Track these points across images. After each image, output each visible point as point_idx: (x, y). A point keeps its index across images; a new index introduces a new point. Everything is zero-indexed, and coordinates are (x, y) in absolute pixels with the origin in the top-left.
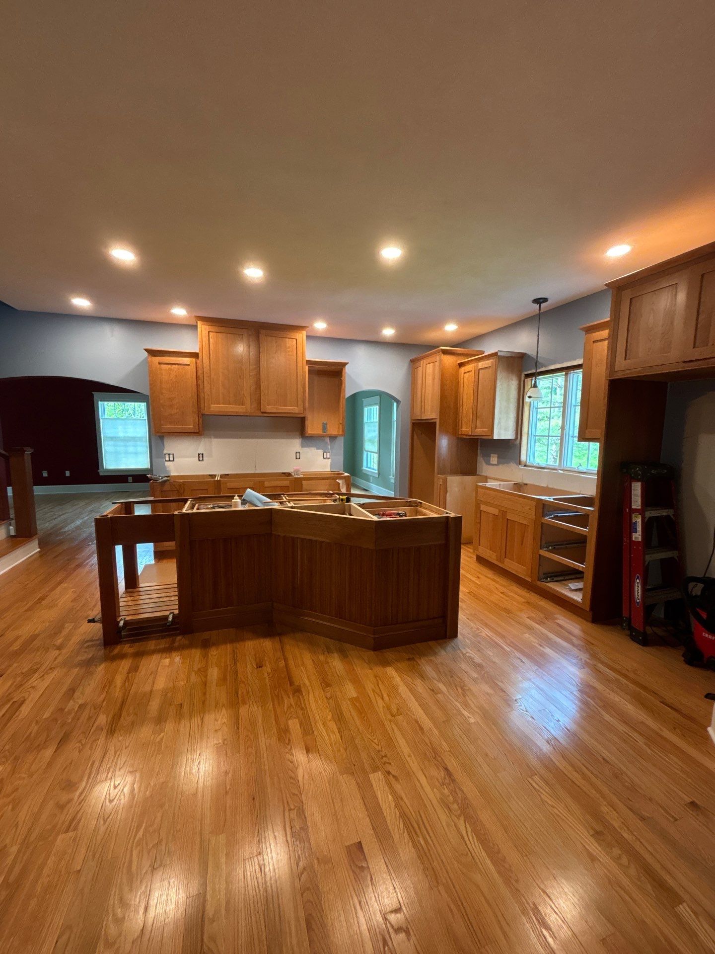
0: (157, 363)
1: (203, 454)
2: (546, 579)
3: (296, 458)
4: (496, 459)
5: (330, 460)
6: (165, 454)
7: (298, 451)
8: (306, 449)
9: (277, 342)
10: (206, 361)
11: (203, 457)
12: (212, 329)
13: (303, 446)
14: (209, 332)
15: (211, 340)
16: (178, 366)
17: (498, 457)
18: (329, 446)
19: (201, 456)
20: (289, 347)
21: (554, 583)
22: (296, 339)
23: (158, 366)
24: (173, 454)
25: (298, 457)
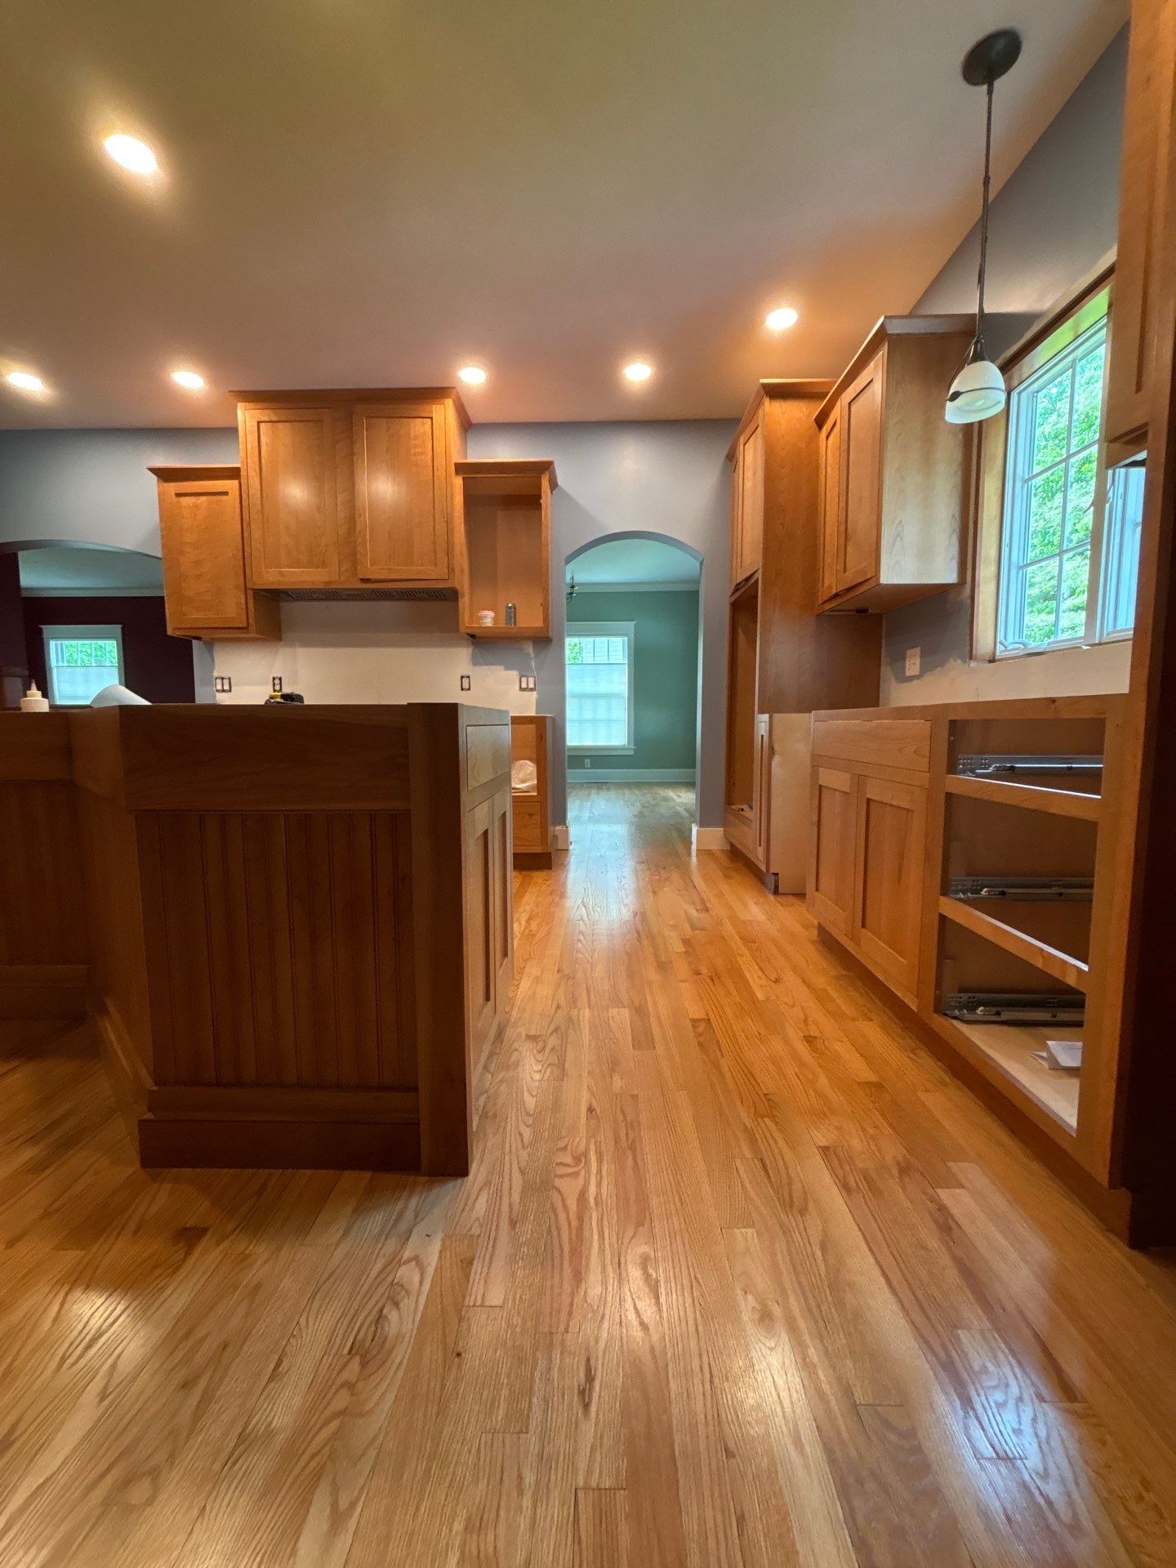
0: (174, 496)
1: (280, 679)
2: (972, 1008)
3: (462, 689)
4: (918, 661)
5: (534, 694)
6: (216, 679)
7: (465, 674)
8: (484, 670)
9: (388, 429)
10: (255, 482)
11: (281, 684)
12: (264, 415)
13: (475, 662)
14: (259, 423)
15: (263, 438)
16: (209, 497)
17: (923, 655)
18: (533, 663)
19: (277, 681)
20: (416, 437)
21: (997, 1028)
22: (431, 418)
23: (175, 499)
24: (229, 679)
25: (466, 686)
